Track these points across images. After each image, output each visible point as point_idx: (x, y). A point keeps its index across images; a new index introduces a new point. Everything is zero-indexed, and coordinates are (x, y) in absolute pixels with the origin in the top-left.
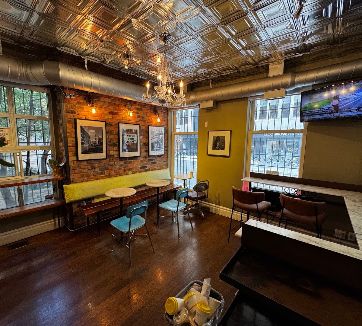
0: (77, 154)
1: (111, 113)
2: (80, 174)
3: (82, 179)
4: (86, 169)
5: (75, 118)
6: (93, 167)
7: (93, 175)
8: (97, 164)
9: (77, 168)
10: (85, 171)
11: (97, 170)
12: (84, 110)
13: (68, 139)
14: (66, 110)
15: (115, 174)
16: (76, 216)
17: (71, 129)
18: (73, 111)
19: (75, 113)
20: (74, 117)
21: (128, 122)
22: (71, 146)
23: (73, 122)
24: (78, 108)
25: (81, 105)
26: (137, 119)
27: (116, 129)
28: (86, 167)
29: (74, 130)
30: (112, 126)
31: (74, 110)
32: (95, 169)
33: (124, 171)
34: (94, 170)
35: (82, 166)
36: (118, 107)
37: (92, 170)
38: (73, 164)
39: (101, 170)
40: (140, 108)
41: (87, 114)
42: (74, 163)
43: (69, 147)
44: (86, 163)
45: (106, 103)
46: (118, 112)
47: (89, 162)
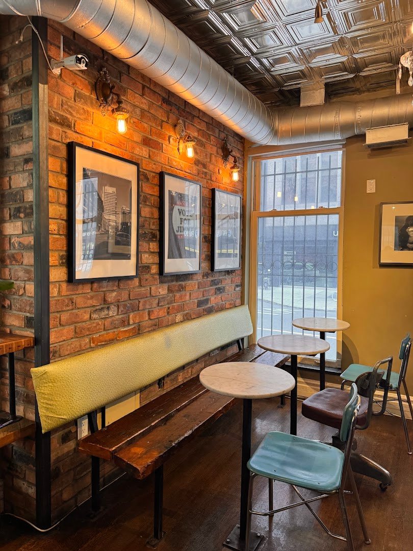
0: (69, 261)
1: (146, 142)
2: (72, 327)
3: (78, 344)
4: (89, 310)
5: (68, 141)
6: (105, 300)
7: (104, 330)
8: (114, 294)
9: (67, 306)
10: (87, 316)
11: (113, 312)
12: (91, 121)
13: (50, 209)
14: (49, 112)
15: (150, 322)
16: (57, 473)
17: (57, 177)
18: (67, 118)
19: (69, 126)
20: (66, 137)
21: (179, 173)
22: (56, 232)
23: (64, 152)
24: (77, 113)
25: (85, 103)
26: (195, 167)
27: (155, 190)
28: (90, 302)
29: (65, 180)
30: (148, 179)
31: (69, 116)
32: (108, 308)
33: (168, 313)
34: (106, 312)
35: (79, 300)
36: (160, 128)
37: (103, 313)
38: (59, 292)
39: (122, 311)
40: (200, 138)
41: (96, 135)
42: (59, 289)
43: (50, 236)
44: (90, 291)
45: (138, 111)
46: (160, 141)
47: (95, 285)
